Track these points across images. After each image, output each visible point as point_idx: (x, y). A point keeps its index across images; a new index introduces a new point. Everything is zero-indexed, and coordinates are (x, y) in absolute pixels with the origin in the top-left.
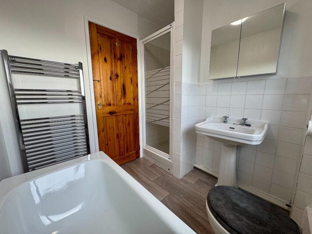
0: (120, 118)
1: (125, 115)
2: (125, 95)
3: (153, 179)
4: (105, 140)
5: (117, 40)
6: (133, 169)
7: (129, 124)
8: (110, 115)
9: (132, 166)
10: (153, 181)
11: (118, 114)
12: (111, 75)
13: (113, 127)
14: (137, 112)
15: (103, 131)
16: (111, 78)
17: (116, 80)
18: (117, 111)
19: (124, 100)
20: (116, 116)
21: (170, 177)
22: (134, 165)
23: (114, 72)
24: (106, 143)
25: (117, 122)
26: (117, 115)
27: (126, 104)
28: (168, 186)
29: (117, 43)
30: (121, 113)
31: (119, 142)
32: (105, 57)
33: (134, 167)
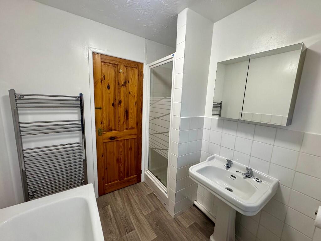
0: (121, 143)
1: (127, 140)
2: (128, 120)
3: (145, 213)
4: (105, 164)
5: (122, 67)
6: (130, 196)
7: (130, 149)
8: (110, 141)
9: (130, 192)
10: (145, 216)
11: (120, 139)
12: (114, 101)
13: (113, 152)
14: (140, 136)
15: (102, 156)
16: (113, 105)
17: (119, 106)
18: (118, 136)
19: (126, 125)
20: (116, 141)
21: (164, 213)
22: (133, 190)
23: (117, 99)
24: (106, 167)
25: (118, 147)
26: (118, 141)
27: (129, 129)
28: (158, 227)
29: (121, 70)
30: (122, 139)
31: (119, 167)
32: (108, 85)
33: (132, 193)
